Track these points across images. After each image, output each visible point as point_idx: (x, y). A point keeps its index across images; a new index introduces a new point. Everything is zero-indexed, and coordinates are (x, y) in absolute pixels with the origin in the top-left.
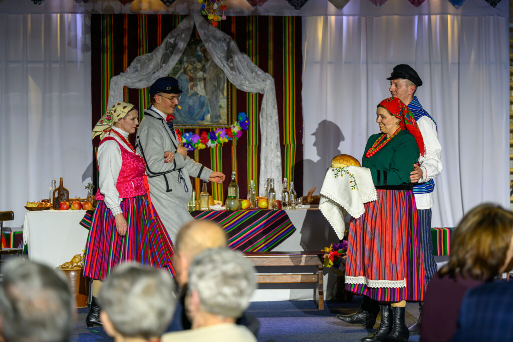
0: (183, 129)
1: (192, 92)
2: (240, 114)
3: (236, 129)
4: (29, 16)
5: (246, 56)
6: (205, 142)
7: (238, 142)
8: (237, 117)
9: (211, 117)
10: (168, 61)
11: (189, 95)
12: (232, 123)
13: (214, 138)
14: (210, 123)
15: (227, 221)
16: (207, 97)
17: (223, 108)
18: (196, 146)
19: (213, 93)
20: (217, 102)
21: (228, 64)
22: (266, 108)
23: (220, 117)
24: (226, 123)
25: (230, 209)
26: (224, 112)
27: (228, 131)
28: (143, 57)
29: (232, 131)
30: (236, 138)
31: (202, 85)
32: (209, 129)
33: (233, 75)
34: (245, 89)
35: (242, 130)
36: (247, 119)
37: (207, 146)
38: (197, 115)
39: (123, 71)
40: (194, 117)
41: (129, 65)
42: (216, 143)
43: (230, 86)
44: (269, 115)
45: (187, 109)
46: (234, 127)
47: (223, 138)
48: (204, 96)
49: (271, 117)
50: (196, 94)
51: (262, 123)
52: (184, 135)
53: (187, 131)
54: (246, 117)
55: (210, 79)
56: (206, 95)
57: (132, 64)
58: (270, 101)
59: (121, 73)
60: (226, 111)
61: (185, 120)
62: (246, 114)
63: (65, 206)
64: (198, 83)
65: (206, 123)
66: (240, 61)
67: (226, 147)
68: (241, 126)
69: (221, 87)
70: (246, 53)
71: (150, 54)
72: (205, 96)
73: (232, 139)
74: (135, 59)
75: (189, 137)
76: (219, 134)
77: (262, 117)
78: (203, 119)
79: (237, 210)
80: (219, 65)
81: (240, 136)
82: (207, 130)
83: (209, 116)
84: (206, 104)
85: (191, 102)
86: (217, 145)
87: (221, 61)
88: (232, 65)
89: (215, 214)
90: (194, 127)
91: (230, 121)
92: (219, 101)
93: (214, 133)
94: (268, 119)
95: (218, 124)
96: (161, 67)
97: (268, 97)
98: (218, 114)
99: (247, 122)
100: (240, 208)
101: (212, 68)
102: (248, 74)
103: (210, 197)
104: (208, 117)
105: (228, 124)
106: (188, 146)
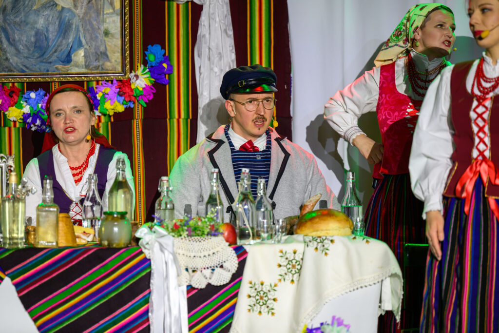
0: (23, 83)
2: (149, 47)
3: (141, 81)
7: (146, 110)
8: (145, 55)
9: (85, 56)
11: (35, 8)
12: (132, 69)
14: (84, 70)
15: (103, 272)
16: (76, 12)
20: (98, 23)
22: (207, 36)
23: (107, 56)
24: (119, 69)
25: (109, 244)
26: (114, 45)
27: (124, 87)
29: (133, 87)
30: (142, 102)
32: (83, 82)
35: (155, 85)
36: (167, 59)
38: (55, 51)
40: (46, 56)
44: (214, 50)
45: (33, 39)
46: (137, 77)
47: (112, 104)
48: (69, 10)
49: (220, 56)
50: (52, 4)
51: (200, 68)
52: (25, 96)
53: (33, 86)
54: (164, 55)
56: (75, 6)
58: (217, 19)
60: (119, 42)
61: (27, 63)
62: (163, 47)
65: (75, 70)
67: (120, 124)
68: (152, 76)
72: (73, 9)
73: (132, 106)
76: (105, 94)
77: (199, 56)
78: (68, 60)
79: (127, 247)
81: (151, 97)
83: (81, 53)
84: (74, 26)
85: (41, 23)
86: (99, 117)
89: (74, 255)
90: (47, 78)
91: (129, 64)
92: (103, 21)
93: (93, 92)
94: (212, 58)
97: (211, 11)
98: (102, 49)
99: (165, 65)
103: (62, 215)
104: (79, 56)
105: (124, 71)
106: (34, 122)
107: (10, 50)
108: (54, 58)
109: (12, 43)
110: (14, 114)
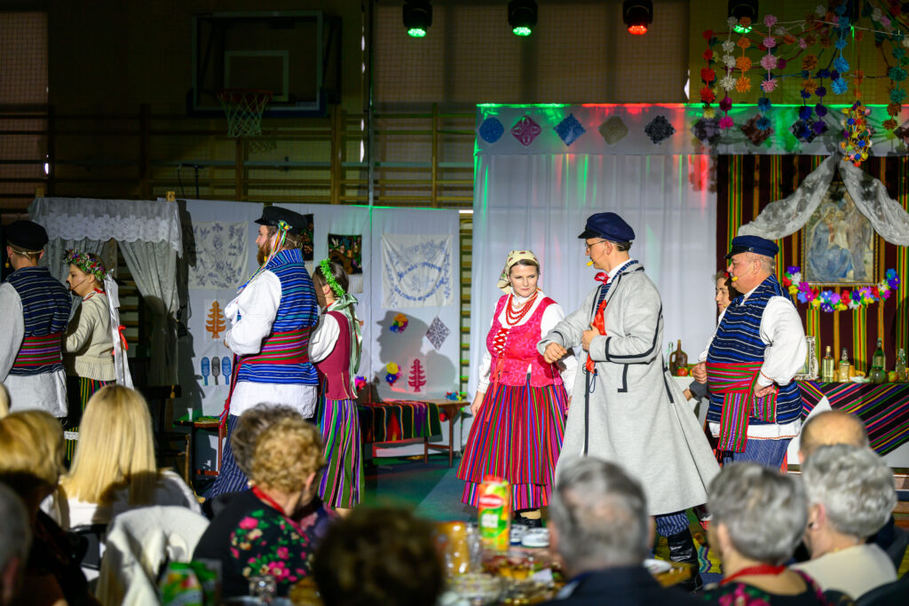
1: (832, 244)
2: (889, 270)
3: (884, 288)
4: (648, 158)
5: (896, 203)
6: (846, 302)
7: (886, 303)
8: (886, 274)
9: (854, 274)
10: (805, 208)
11: (828, 249)
12: (879, 281)
13: (857, 298)
14: (852, 281)
15: (871, 395)
16: (850, 250)
17: (869, 264)
18: (836, 307)
19: (857, 246)
20: (861, 257)
21: (875, 213)
23: (865, 274)
24: (872, 280)
25: (874, 382)
26: (869, 268)
27: (874, 290)
28: (776, 204)
29: (879, 290)
30: (884, 299)
31: (845, 236)
32: (852, 287)
33: (881, 225)
34: (896, 241)
35: (891, 290)
36: (897, 276)
37: (848, 307)
38: (838, 271)
39: (752, 220)
40: (834, 272)
41: (760, 212)
42: (859, 303)
43: (878, 238)
45: (826, 264)
46: (881, 285)
47: (868, 298)
48: (846, 250)
50: (837, 247)
52: (822, 294)
53: (826, 289)
54: (896, 274)
55: (854, 230)
56: (849, 248)
57: (764, 212)
59: (751, 222)
60: (872, 267)
61: (824, 277)
62: (896, 270)
63: (683, 373)
64: (839, 234)
65: (848, 281)
66: (890, 209)
67: (872, 310)
68: (889, 285)
69: (867, 239)
70: (897, 199)
71: (784, 201)
73: (878, 300)
74: (767, 207)
75: (829, 296)
76: (864, 294)
78: (845, 275)
79: (883, 383)
80: (864, 213)
81: (889, 296)
82: (849, 289)
84: (848, 258)
85: (831, 256)
86: (860, 306)
87: (868, 209)
88: (880, 214)
89: (857, 387)
90: (834, 284)
91: (877, 278)
92: (864, 256)
93: (857, 292)
95: (862, 281)
96: (797, 215)
98: (863, 270)
99: (896, 280)
100: (887, 380)
101: (857, 217)
102: (900, 225)
103: (851, 366)
104: (851, 274)
105: (874, 282)
106: (826, 307)
107: (815, 270)
108: (838, 274)
109: (816, 266)
110: (816, 303)
